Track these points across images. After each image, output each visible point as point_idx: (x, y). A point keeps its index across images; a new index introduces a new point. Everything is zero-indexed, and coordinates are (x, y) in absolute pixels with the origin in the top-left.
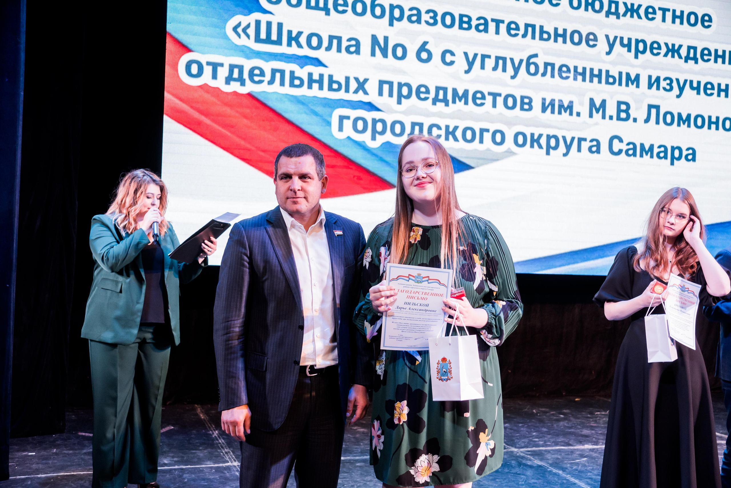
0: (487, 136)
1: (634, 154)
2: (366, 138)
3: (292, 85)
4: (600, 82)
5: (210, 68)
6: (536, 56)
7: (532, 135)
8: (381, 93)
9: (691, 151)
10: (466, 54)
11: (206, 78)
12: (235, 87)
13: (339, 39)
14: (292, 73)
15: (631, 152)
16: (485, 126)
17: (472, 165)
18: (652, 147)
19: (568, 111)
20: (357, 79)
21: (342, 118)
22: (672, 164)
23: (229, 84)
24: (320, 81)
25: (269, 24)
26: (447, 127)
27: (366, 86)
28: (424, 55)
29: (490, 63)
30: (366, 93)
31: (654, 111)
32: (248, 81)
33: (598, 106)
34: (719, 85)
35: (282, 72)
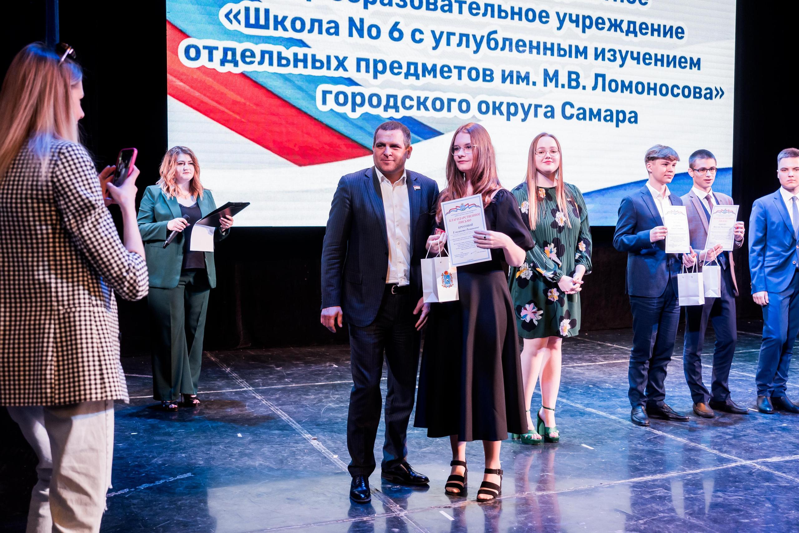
0: (454, 105)
1: (584, 118)
2: (347, 110)
3: (280, 64)
4: (552, 54)
5: (207, 51)
6: (495, 32)
7: (494, 103)
8: (358, 70)
9: (633, 115)
10: (433, 32)
11: (204, 60)
12: (229, 67)
13: (320, 22)
14: (279, 54)
15: (581, 116)
16: (452, 96)
17: (442, 131)
18: (599, 110)
19: (525, 81)
20: (337, 58)
21: (325, 93)
22: (617, 126)
23: (224, 65)
24: (305, 61)
25: (257, 10)
26: (419, 98)
27: (346, 64)
28: (396, 34)
29: (455, 40)
30: (345, 70)
31: (600, 80)
32: (240, 62)
33: (551, 76)
34: (656, 55)
35: (271, 53)
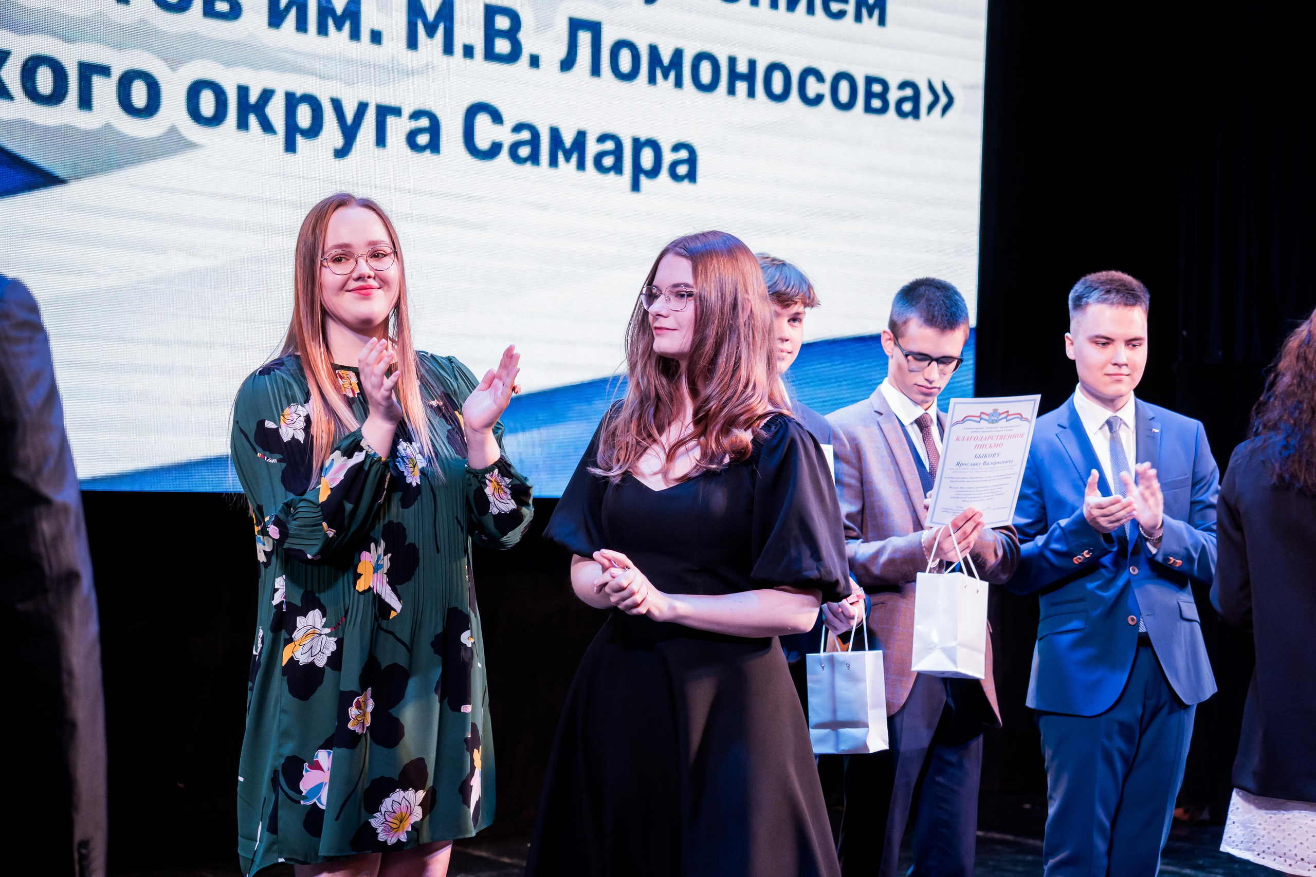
1: (534, 158)
7: (243, 91)
9: (683, 154)
15: (524, 152)
16: (95, 54)
17: (59, 172)
18: (581, 137)
19: (347, 26)
22: (636, 187)
31: (585, 38)
33: (431, 15)
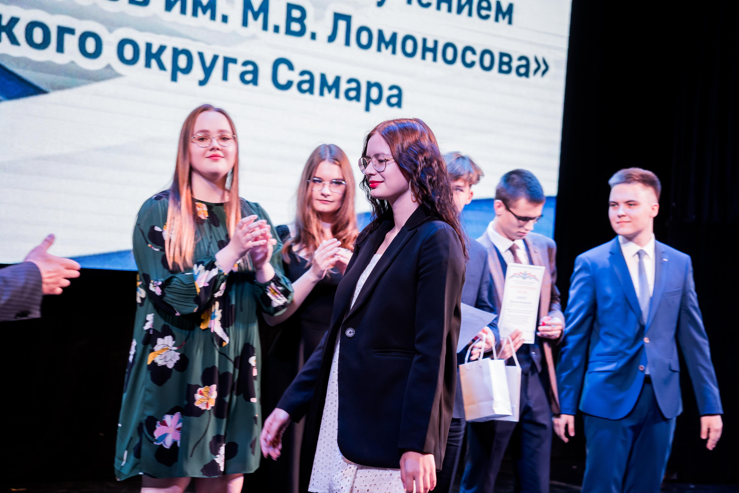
1: (311, 90)
7: (149, 46)
9: (395, 92)
15: (305, 86)
16: (66, 22)
17: (43, 87)
18: (338, 80)
19: (209, 13)
22: (367, 109)
31: (342, 25)
33: (256, 8)
